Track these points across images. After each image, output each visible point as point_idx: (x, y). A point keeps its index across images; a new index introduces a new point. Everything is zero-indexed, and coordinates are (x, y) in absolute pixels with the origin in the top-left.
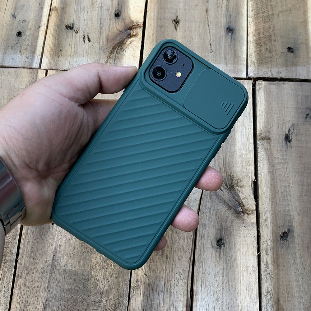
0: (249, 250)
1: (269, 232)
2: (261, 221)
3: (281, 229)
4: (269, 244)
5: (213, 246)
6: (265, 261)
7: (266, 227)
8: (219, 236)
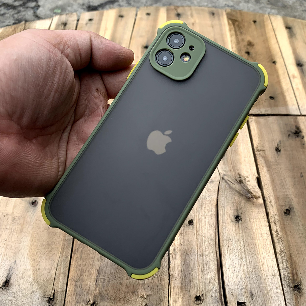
0: (262, 222)
1: (275, 210)
2: (267, 203)
3: (283, 207)
4: (276, 218)
5: (232, 221)
6: (275, 230)
7: (272, 207)
8: (236, 214)
